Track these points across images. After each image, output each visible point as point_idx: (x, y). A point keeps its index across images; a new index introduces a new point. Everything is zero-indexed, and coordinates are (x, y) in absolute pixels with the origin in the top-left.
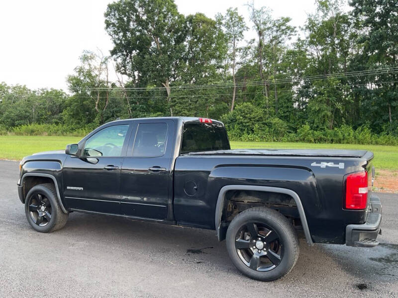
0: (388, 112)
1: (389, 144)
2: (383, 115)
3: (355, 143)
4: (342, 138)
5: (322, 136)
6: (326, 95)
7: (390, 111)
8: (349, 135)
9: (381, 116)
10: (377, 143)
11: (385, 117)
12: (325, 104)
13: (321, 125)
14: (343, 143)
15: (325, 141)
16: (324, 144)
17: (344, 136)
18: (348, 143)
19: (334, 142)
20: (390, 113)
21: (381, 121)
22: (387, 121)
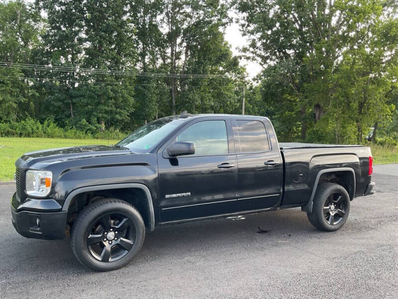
0: (70, 108)
1: (77, 138)
2: (65, 111)
3: (45, 137)
4: (31, 132)
5: (10, 130)
6: (10, 86)
7: (71, 107)
8: (38, 128)
9: (63, 111)
10: (66, 137)
11: (67, 113)
12: (9, 95)
13: (5, 117)
14: (33, 137)
15: (13, 134)
16: (11, 138)
17: (32, 129)
18: (38, 137)
19: (23, 136)
20: (72, 109)
21: (64, 116)
22: (69, 116)
